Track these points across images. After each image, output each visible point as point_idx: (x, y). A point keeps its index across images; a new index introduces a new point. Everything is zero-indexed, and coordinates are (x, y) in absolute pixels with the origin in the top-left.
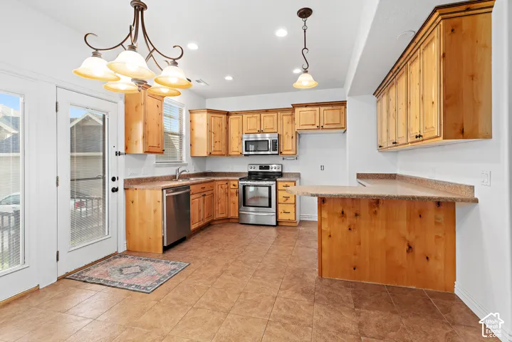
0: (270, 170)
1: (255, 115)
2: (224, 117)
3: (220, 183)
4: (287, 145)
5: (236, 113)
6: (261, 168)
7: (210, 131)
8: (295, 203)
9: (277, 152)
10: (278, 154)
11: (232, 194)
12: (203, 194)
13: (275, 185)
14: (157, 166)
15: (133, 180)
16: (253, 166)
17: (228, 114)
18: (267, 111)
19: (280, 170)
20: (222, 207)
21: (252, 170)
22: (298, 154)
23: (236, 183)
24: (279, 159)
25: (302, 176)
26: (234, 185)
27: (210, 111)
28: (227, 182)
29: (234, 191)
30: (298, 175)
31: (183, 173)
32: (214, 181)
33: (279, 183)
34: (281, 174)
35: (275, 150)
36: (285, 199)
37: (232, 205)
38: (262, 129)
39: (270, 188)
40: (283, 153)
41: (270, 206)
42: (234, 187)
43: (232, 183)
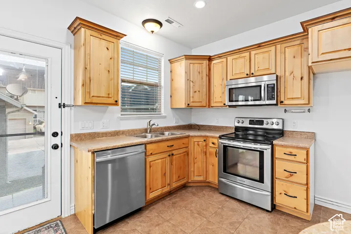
0: (265, 126)
1: (243, 55)
2: (205, 62)
3: (196, 140)
4: (293, 90)
5: (219, 56)
6: (251, 122)
7: (188, 80)
8: (307, 184)
9: (274, 102)
10: (276, 105)
11: (211, 154)
12: (170, 153)
13: (270, 150)
14: (121, 119)
15: (84, 135)
16: (241, 120)
17: (210, 59)
18: (259, 46)
19: (280, 127)
20: (198, 168)
21: (240, 125)
22: (311, 104)
23: (215, 141)
24: (278, 112)
25: (318, 137)
26: (213, 143)
27: (188, 57)
28: (206, 139)
29: (214, 151)
30: (312, 136)
31: (154, 126)
32: (188, 137)
33: (277, 149)
34: (281, 133)
35: (272, 98)
36: (287, 174)
37: (211, 167)
38: (252, 71)
39: (262, 153)
40: (286, 102)
41: (261, 180)
42: (212, 145)
43: (211, 140)
